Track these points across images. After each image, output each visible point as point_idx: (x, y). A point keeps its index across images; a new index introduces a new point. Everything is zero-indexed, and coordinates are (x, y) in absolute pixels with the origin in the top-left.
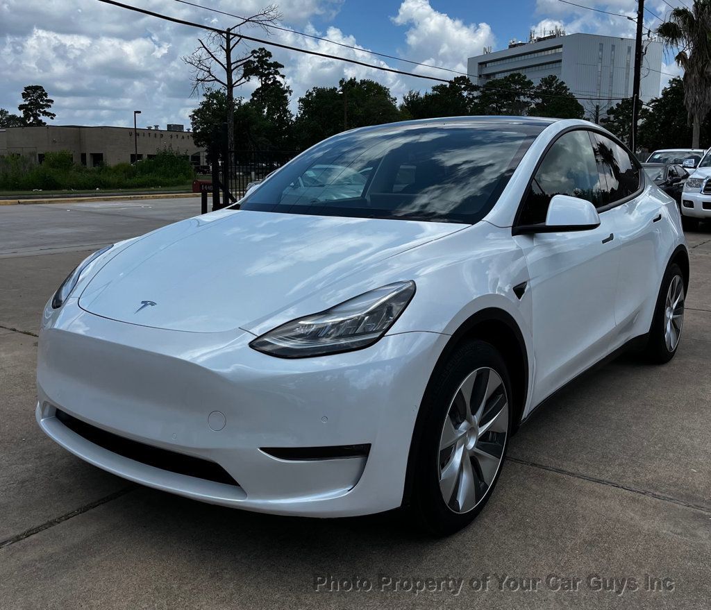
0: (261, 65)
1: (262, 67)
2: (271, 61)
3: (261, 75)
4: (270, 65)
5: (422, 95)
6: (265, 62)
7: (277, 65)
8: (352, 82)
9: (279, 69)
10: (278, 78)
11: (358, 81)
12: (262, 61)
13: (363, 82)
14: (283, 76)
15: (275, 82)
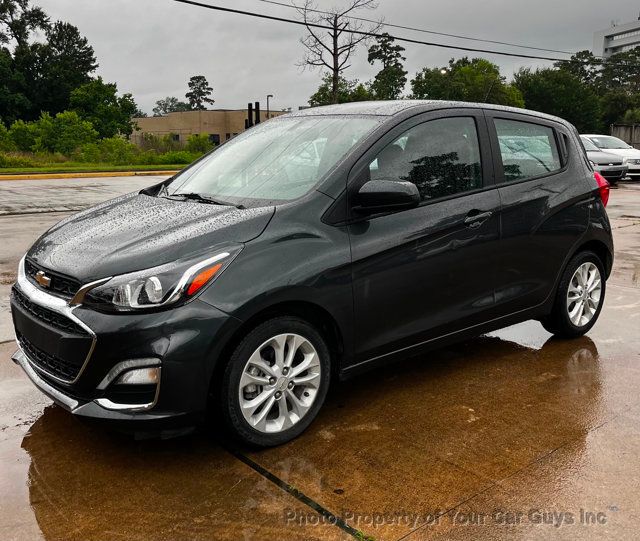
0: (384, 49)
1: (385, 51)
2: (393, 44)
3: (384, 58)
4: (392, 49)
5: (533, 71)
6: (387, 46)
7: (398, 48)
8: (464, 61)
9: (400, 52)
10: (400, 60)
11: (470, 60)
12: (385, 46)
13: (475, 61)
14: (404, 59)
15: (397, 64)
